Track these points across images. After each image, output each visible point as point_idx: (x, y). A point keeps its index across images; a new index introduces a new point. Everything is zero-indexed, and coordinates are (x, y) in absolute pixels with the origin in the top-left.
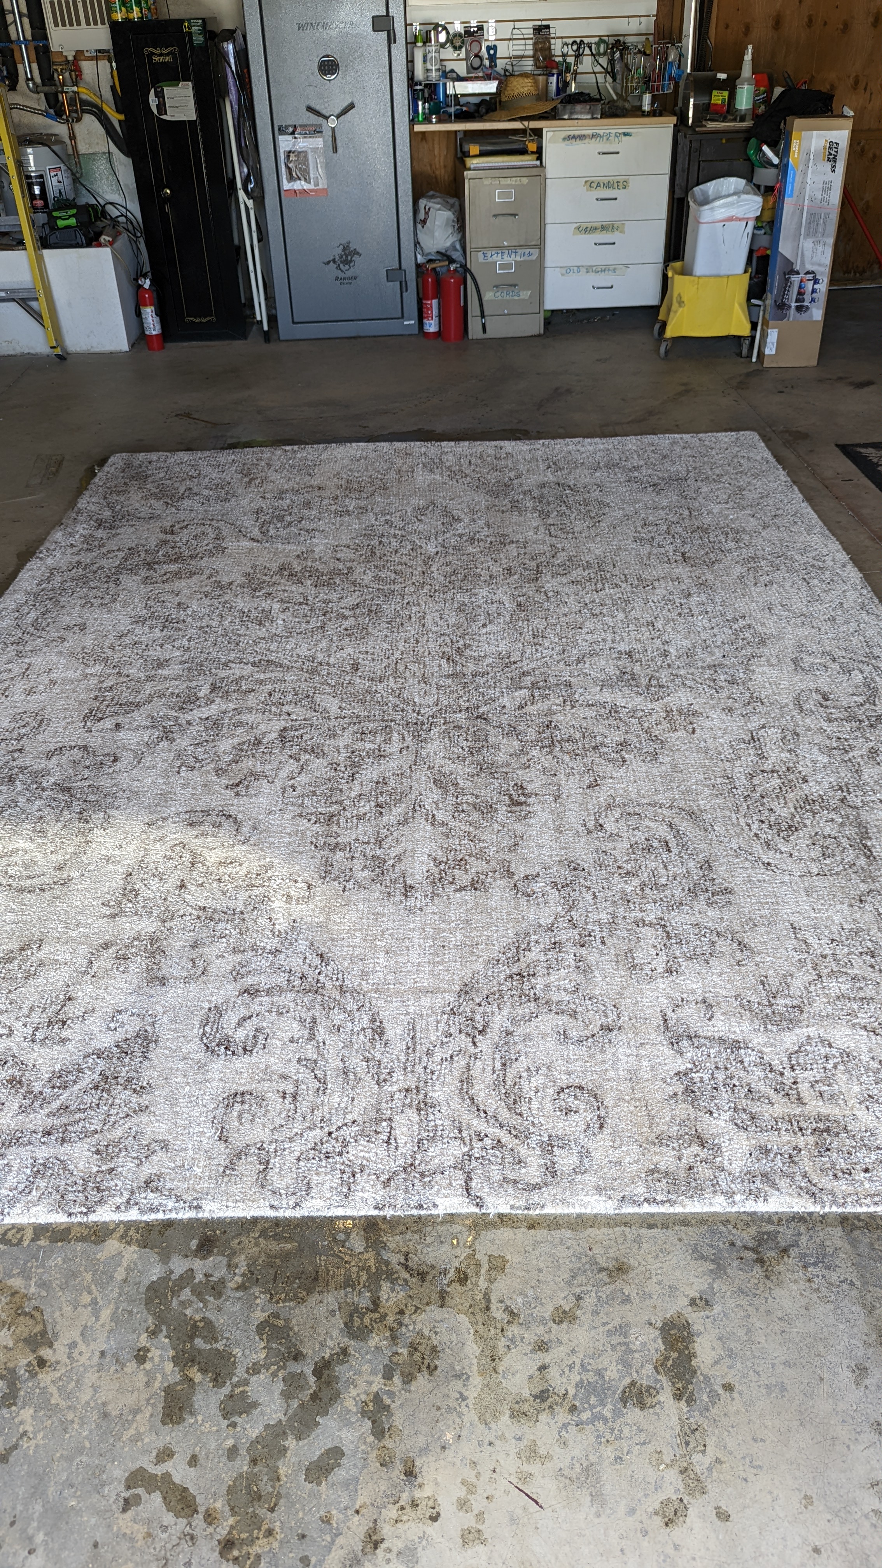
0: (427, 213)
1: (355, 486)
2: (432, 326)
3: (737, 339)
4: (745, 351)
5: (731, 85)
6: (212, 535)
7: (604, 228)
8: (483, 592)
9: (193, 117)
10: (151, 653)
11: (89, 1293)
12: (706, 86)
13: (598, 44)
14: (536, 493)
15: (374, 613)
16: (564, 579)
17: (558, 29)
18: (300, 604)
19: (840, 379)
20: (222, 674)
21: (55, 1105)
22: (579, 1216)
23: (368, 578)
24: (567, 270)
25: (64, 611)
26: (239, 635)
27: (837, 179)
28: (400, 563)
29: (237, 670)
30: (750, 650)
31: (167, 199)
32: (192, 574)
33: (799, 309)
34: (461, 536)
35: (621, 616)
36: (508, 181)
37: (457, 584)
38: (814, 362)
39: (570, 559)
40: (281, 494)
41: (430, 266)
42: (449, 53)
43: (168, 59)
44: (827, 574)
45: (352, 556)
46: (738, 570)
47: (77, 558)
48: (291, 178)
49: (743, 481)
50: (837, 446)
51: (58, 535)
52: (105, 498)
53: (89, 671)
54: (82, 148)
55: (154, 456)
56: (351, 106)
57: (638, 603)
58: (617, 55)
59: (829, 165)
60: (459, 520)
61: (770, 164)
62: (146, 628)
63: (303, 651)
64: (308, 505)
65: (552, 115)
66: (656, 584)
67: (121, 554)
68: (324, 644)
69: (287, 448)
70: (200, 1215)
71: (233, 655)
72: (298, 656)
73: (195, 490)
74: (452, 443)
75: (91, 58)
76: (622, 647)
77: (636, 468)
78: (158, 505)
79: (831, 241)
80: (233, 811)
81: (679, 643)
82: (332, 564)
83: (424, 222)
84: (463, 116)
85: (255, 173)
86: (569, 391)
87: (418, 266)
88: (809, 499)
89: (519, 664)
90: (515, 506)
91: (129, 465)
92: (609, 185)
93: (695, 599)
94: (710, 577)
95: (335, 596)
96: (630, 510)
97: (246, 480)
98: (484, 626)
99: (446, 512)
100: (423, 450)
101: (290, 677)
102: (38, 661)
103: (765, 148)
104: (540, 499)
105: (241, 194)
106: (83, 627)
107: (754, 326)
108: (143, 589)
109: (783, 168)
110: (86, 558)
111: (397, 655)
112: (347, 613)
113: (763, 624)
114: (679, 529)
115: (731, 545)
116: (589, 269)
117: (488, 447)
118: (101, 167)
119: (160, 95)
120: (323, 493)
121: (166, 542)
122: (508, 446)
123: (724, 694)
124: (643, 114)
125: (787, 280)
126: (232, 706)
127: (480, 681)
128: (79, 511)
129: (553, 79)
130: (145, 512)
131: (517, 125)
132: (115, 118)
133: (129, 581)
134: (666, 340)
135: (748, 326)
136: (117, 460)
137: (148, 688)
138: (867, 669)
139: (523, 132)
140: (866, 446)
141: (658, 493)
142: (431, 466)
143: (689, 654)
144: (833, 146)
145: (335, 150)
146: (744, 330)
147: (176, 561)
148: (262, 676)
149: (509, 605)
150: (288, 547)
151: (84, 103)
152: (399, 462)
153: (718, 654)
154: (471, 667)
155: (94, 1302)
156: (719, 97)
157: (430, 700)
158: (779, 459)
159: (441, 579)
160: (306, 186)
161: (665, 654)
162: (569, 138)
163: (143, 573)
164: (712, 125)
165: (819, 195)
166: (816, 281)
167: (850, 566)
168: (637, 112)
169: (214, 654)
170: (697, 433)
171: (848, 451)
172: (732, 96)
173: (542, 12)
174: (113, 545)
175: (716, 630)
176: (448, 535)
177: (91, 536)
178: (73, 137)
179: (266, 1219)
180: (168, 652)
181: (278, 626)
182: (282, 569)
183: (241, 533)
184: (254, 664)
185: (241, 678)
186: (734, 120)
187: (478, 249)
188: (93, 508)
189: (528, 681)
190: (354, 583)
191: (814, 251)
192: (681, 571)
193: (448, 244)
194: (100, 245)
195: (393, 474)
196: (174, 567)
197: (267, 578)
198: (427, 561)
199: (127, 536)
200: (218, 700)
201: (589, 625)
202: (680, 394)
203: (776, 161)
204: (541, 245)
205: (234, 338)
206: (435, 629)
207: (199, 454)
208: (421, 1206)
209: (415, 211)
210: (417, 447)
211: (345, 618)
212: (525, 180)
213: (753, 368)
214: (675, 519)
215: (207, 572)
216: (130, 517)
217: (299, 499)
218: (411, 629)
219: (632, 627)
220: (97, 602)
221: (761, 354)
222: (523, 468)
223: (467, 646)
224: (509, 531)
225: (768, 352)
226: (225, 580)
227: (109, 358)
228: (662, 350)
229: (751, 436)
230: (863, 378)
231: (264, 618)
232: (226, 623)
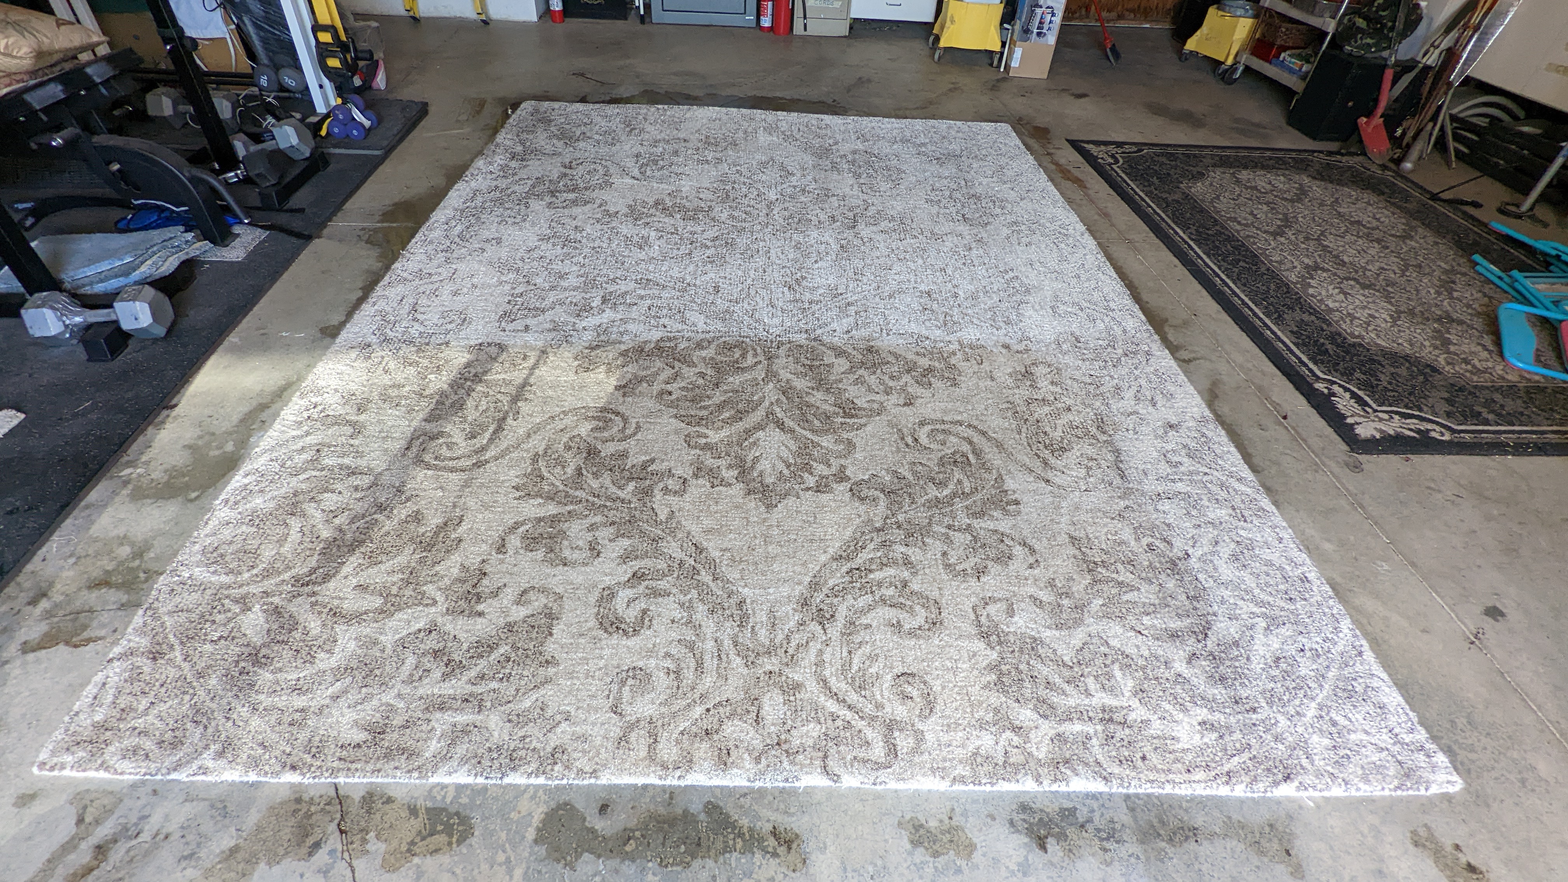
1: (713, 141)
2: (766, 22)
3: (990, 54)
4: (995, 63)
6: (601, 172)
8: (814, 234)
10: (554, 266)
11: (504, 851)
14: (850, 157)
15: (730, 244)
16: (874, 228)
18: (672, 233)
19: (1063, 90)
20: (611, 288)
21: (473, 673)
23: (724, 216)
25: (484, 226)
26: (624, 256)
28: (749, 206)
29: (623, 287)
30: (1018, 297)
32: (586, 203)
34: (795, 187)
35: (920, 262)
37: (794, 226)
38: (1045, 77)
39: (878, 212)
40: (655, 143)
44: (1070, 241)
45: (711, 197)
46: (1005, 231)
47: (495, 183)
49: (1003, 161)
50: (1067, 140)
51: (480, 163)
52: (518, 136)
53: (503, 278)
55: (556, 105)
57: (933, 253)
60: (793, 174)
62: (550, 245)
63: (675, 273)
64: (676, 153)
66: (945, 238)
67: (530, 182)
68: (691, 268)
69: (660, 106)
70: (599, 782)
71: (619, 273)
72: (671, 277)
73: (588, 134)
74: (785, 113)
76: (923, 287)
77: (924, 145)
78: (560, 144)
80: (622, 409)
81: (965, 287)
82: (696, 202)
86: (869, 81)
88: (1052, 180)
89: (844, 296)
90: (834, 167)
91: (537, 111)
93: (974, 251)
94: (985, 235)
95: (699, 229)
96: (921, 177)
97: (628, 129)
98: (816, 262)
99: (782, 167)
100: (763, 117)
101: (665, 294)
102: (461, 266)
104: (853, 162)
106: (499, 241)
107: (1003, 44)
108: (548, 213)
110: (503, 183)
111: (749, 281)
112: (709, 244)
113: (1027, 277)
114: (959, 196)
115: (998, 211)
117: (813, 118)
120: (687, 144)
121: (565, 175)
122: (827, 119)
123: (1003, 331)
125: (1033, 11)
126: (619, 316)
127: (815, 307)
128: (497, 145)
130: (549, 149)
133: (536, 205)
134: (940, 49)
135: (1000, 44)
136: (527, 106)
137: (552, 297)
138: (1107, 320)
140: (1088, 142)
141: (941, 166)
142: (770, 129)
143: (974, 297)
146: (997, 47)
147: (573, 191)
148: (643, 292)
149: (835, 247)
150: (662, 186)
152: (746, 124)
153: (996, 298)
154: (807, 296)
155: (508, 861)
158: (1028, 147)
159: (781, 221)
161: (956, 296)
163: (548, 199)
166: (1053, 15)
167: (1087, 235)
169: (605, 271)
170: (966, 121)
171: (1075, 144)
174: (523, 174)
175: (992, 279)
176: (784, 186)
177: (507, 166)
179: (654, 786)
180: (567, 267)
181: (655, 252)
182: (657, 203)
183: (625, 172)
184: (636, 281)
185: (626, 293)
188: (507, 143)
189: (852, 310)
190: (713, 219)
192: (961, 228)
195: (741, 134)
196: (572, 196)
197: (645, 210)
198: (770, 205)
199: (535, 168)
200: (608, 310)
201: (896, 268)
202: (950, 90)
205: (616, 18)
206: (778, 262)
207: (591, 106)
208: (787, 780)
210: (758, 113)
211: (707, 247)
213: (1000, 76)
214: (955, 187)
215: (598, 202)
216: (535, 151)
217: (670, 148)
218: (760, 261)
219: (929, 272)
220: (511, 221)
221: (1007, 67)
222: (839, 137)
223: (803, 278)
224: (831, 186)
225: (1013, 65)
226: (612, 209)
227: (523, 26)
228: (936, 56)
229: (1005, 127)
230: (1080, 92)
231: (644, 244)
232: (614, 245)
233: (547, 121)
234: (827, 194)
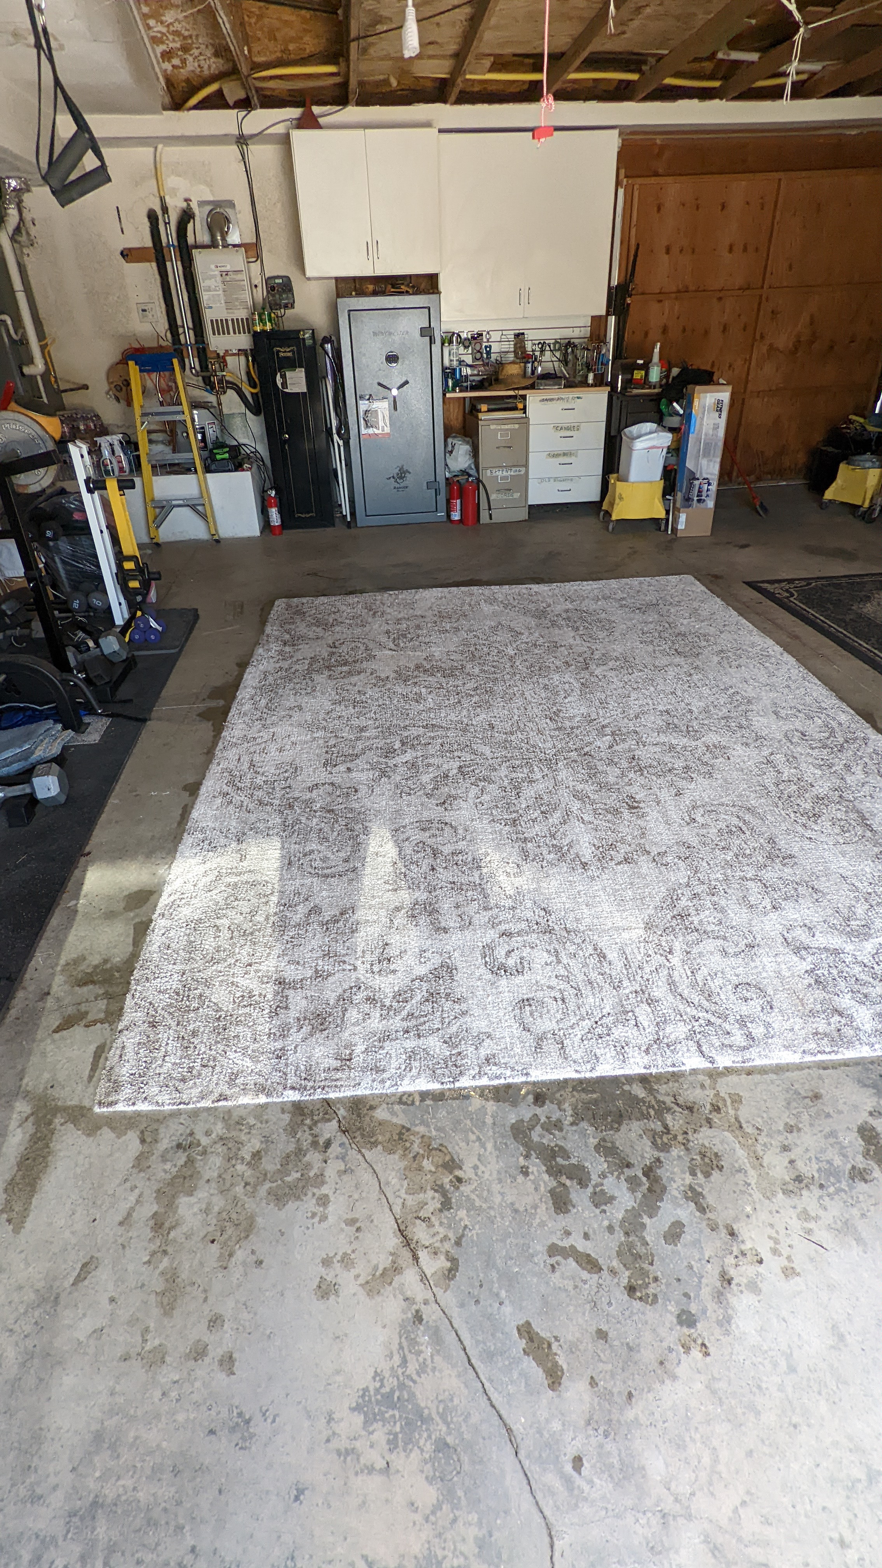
0: (453, 447)
1: (445, 615)
2: (456, 516)
3: (656, 521)
4: (663, 528)
5: (646, 367)
6: (363, 648)
7: (564, 454)
8: (556, 677)
9: (305, 390)
10: (353, 722)
11: (473, 1133)
12: (630, 368)
13: (554, 344)
14: (564, 615)
15: (491, 692)
16: (604, 668)
17: (529, 335)
18: (439, 688)
19: (728, 543)
20: (405, 734)
21: (404, 1013)
22: (777, 1065)
23: (477, 671)
24: (542, 480)
25: (283, 698)
26: (407, 709)
27: (722, 422)
28: (494, 661)
29: (414, 732)
30: (744, 707)
31: (286, 441)
32: (359, 673)
33: (699, 501)
34: (527, 643)
35: (652, 689)
36: (506, 427)
37: (537, 673)
38: (709, 534)
39: (604, 655)
40: (398, 621)
41: (456, 479)
42: (461, 350)
43: (290, 354)
44: (773, 660)
45: (461, 658)
46: (716, 659)
47: (278, 665)
48: (367, 426)
49: (696, 604)
50: (744, 583)
51: (260, 650)
52: (282, 627)
53: (315, 735)
54: (225, 411)
55: (304, 600)
56: (406, 382)
57: (660, 681)
58: (570, 350)
59: (717, 414)
60: (522, 634)
61: (677, 414)
62: (343, 707)
63: (452, 717)
64: (418, 627)
65: (532, 387)
66: (666, 669)
67: (307, 662)
68: (465, 712)
70: (529, 1079)
71: (407, 723)
72: (451, 721)
73: (340, 620)
74: (498, 587)
75: (234, 355)
76: (661, 708)
77: (623, 599)
78: (319, 630)
79: (718, 460)
80: (447, 820)
81: (697, 705)
82: (450, 663)
83: (451, 452)
84: (473, 388)
85: (343, 423)
86: (559, 554)
87: (447, 479)
88: (741, 614)
89: (598, 721)
90: (554, 624)
91: (289, 606)
92: (568, 429)
93: (695, 677)
94: (700, 663)
95: (460, 683)
96: (630, 624)
97: (371, 613)
98: (565, 698)
99: (511, 629)
100: (480, 591)
101: (451, 734)
102: (277, 730)
103: (675, 404)
104: (568, 619)
105: (336, 437)
106: (300, 708)
107: (668, 512)
108: (332, 683)
109: (687, 417)
110: (285, 665)
111: (516, 718)
112: (472, 693)
113: (746, 691)
114: (667, 635)
115: (704, 643)
116: (556, 479)
117: (522, 588)
118: (238, 422)
119: (284, 377)
120: (425, 620)
121: (333, 653)
122: (535, 587)
123: (739, 734)
124: (588, 386)
125: (691, 483)
126: (419, 754)
127: (577, 732)
128: (268, 636)
129: (530, 365)
130: (311, 635)
131: (511, 393)
132: (247, 390)
133: (320, 679)
134: (612, 522)
135: (664, 512)
136: (280, 604)
138: (823, 716)
139: (515, 397)
140: (763, 582)
141: (644, 614)
142: (491, 601)
143: (706, 710)
144: (719, 402)
145: (395, 408)
146: (662, 515)
147: (345, 664)
148: (432, 734)
149: (577, 685)
150: (417, 653)
151: (228, 382)
152: (468, 600)
153: (725, 710)
154: (567, 724)
155: (479, 1139)
156: (638, 375)
157: (550, 745)
158: (713, 592)
159: (525, 670)
160: (376, 431)
161: (691, 711)
162: (543, 400)
163: (326, 673)
164: (635, 391)
165: (711, 432)
166: (709, 484)
167: (785, 654)
168: (584, 384)
169: (395, 722)
170: (653, 577)
171: (751, 584)
172: (647, 374)
173: (519, 326)
174: (299, 656)
175: (717, 696)
176: (518, 643)
177: (282, 651)
178: (220, 404)
179: (573, 1080)
180: (364, 722)
181: (430, 703)
182: (418, 667)
183: (382, 646)
184: (423, 727)
185: (419, 736)
186: (650, 388)
187: (487, 468)
188: (276, 633)
189: (608, 730)
190: (469, 675)
191: (708, 465)
192: (678, 660)
193: (466, 465)
194: (243, 470)
195: (467, 607)
196: (345, 669)
197: (410, 673)
198: (511, 658)
199: (306, 651)
200: (409, 750)
201: (634, 695)
202: (630, 554)
203: (681, 412)
204: (526, 466)
205: (325, 526)
206: (534, 701)
207: (334, 598)
208: (674, 1065)
209: (446, 446)
210: (475, 589)
211: (472, 696)
212: (517, 426)
213: (669, 538)
214: (661, 629)
215: (369, 671)
216: (303, 638)
217: (412, 624)
218: (519, 702)
219: (662, 696)
220: (303, 692)
221: (675, 530)
222: (550, 601)
223: (560, 711)
224: (556, 639)
225: (679, 527)
226: (383, 676)
227: (248, 541)
228: (611, 527)
229: (690, 578)
230: (744, 542)
231: (419, 698)
232: (395, 702)
233: (301, 613)
234: (556, 646)
